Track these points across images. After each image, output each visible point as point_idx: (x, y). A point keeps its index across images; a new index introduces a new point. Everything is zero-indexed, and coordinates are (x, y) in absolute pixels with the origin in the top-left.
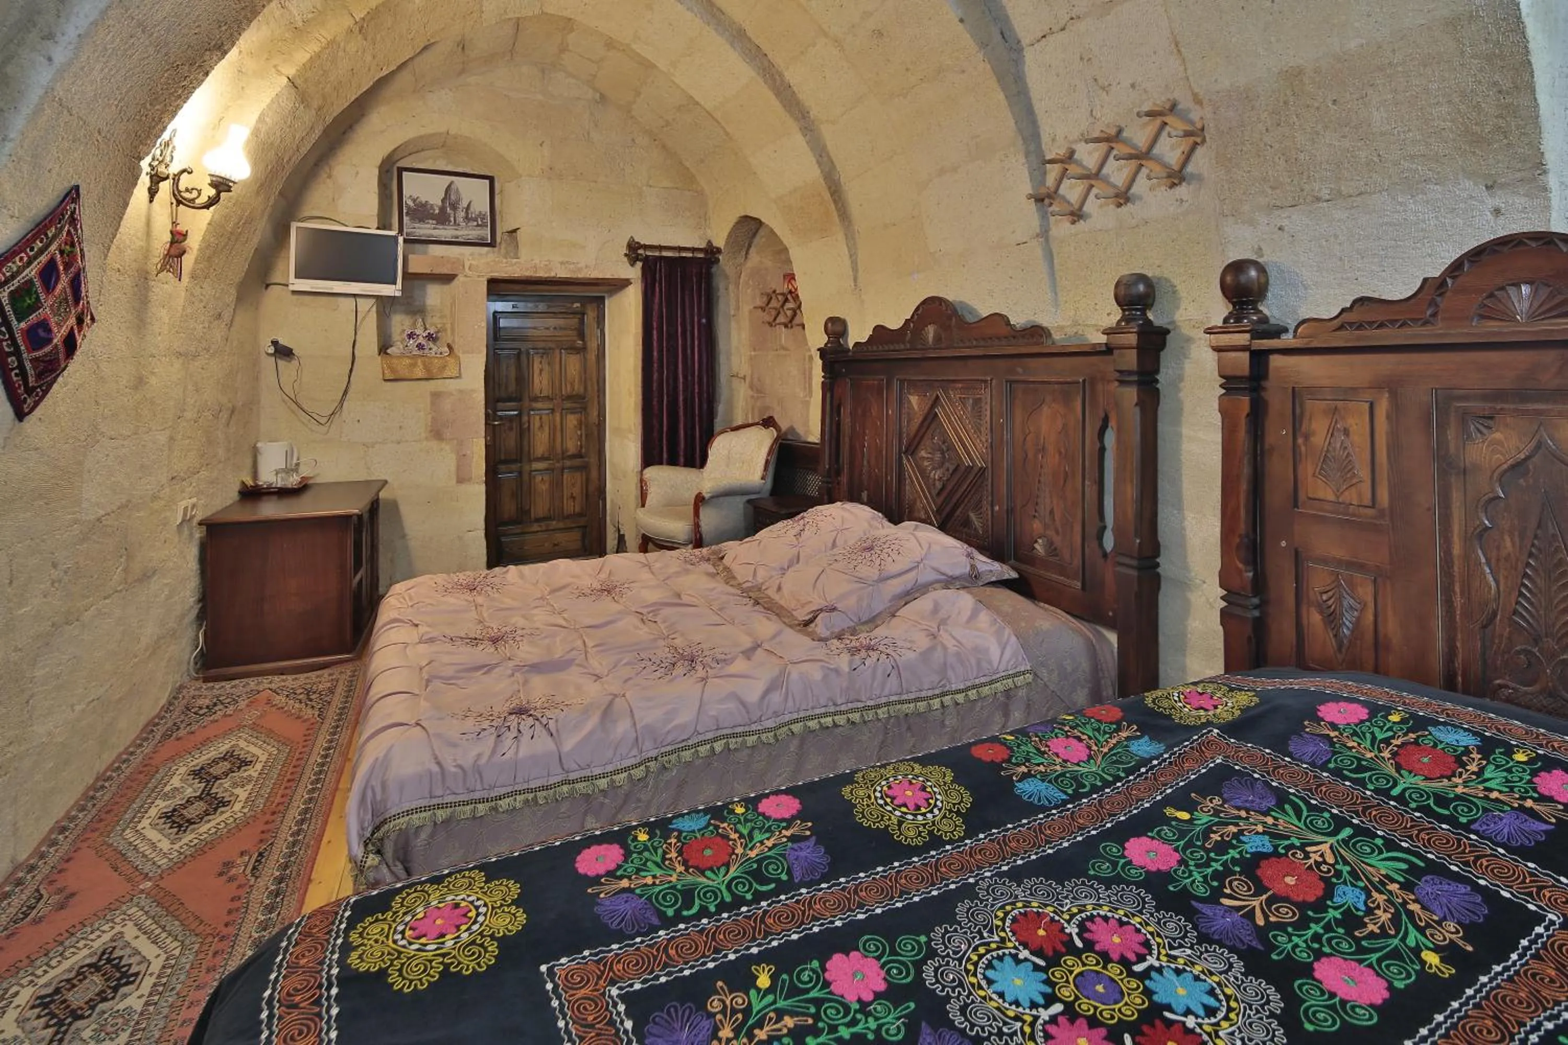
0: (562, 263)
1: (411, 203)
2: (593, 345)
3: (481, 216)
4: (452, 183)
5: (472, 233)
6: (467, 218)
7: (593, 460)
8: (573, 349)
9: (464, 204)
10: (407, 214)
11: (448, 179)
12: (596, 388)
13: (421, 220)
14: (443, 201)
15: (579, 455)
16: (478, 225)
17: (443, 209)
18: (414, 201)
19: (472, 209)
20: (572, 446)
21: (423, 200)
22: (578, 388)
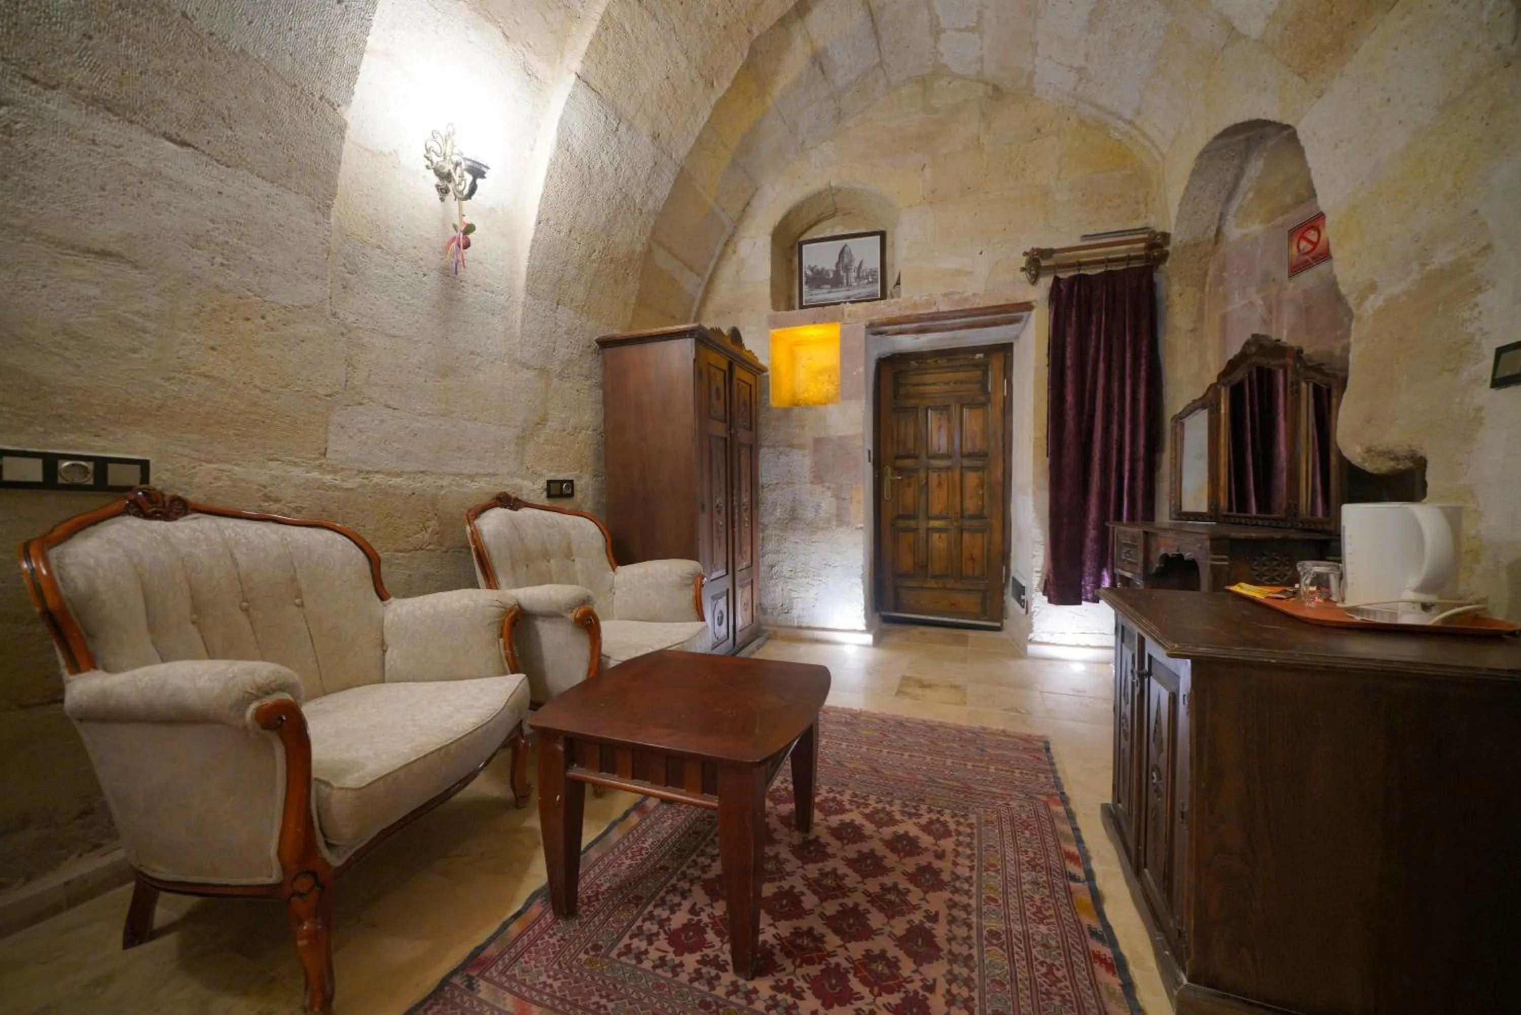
0: (945, 295)
1: (809, 273)
2: (997, 399)
3: (872, 273)
4: (846, 246)
5: (863, 291)
6: (858, 277)
7: (996, 522)
8: (975, 405)
9: (856, 264)
10: (806, 283)
11: (840, 243)
12: (1001, 444)
13: (818, 287)
14: (837, 265)
15: (980, 516)
16: (869, 283)
17: (837, 273)
18: (812, 270)
19: (863, 267)
20: (971, 505)
21: (819, 267)
22: (979, 445)
